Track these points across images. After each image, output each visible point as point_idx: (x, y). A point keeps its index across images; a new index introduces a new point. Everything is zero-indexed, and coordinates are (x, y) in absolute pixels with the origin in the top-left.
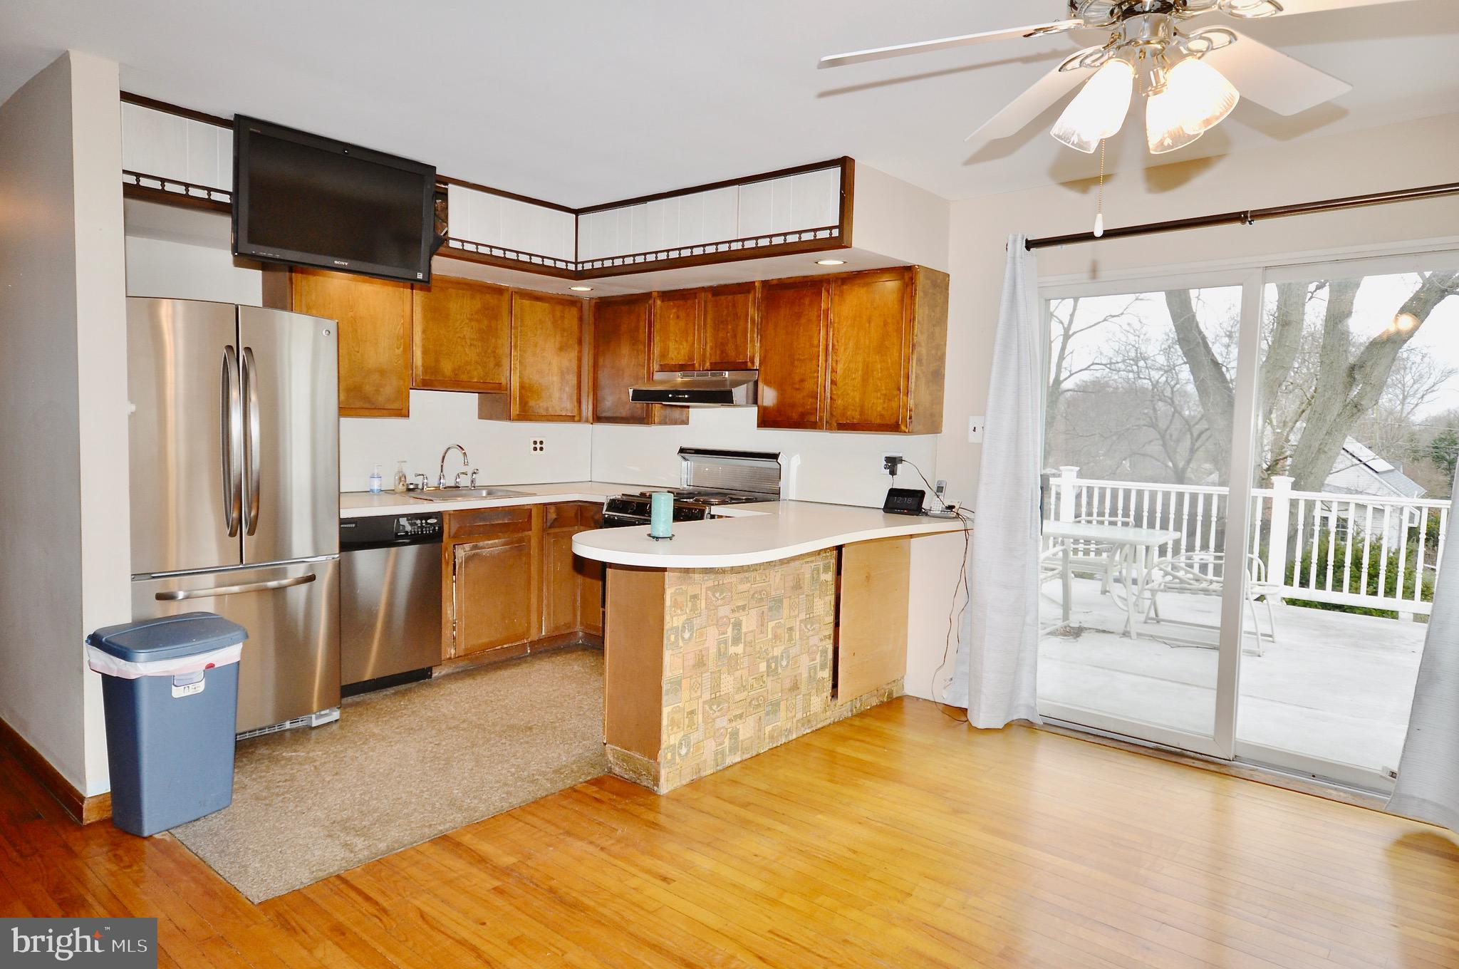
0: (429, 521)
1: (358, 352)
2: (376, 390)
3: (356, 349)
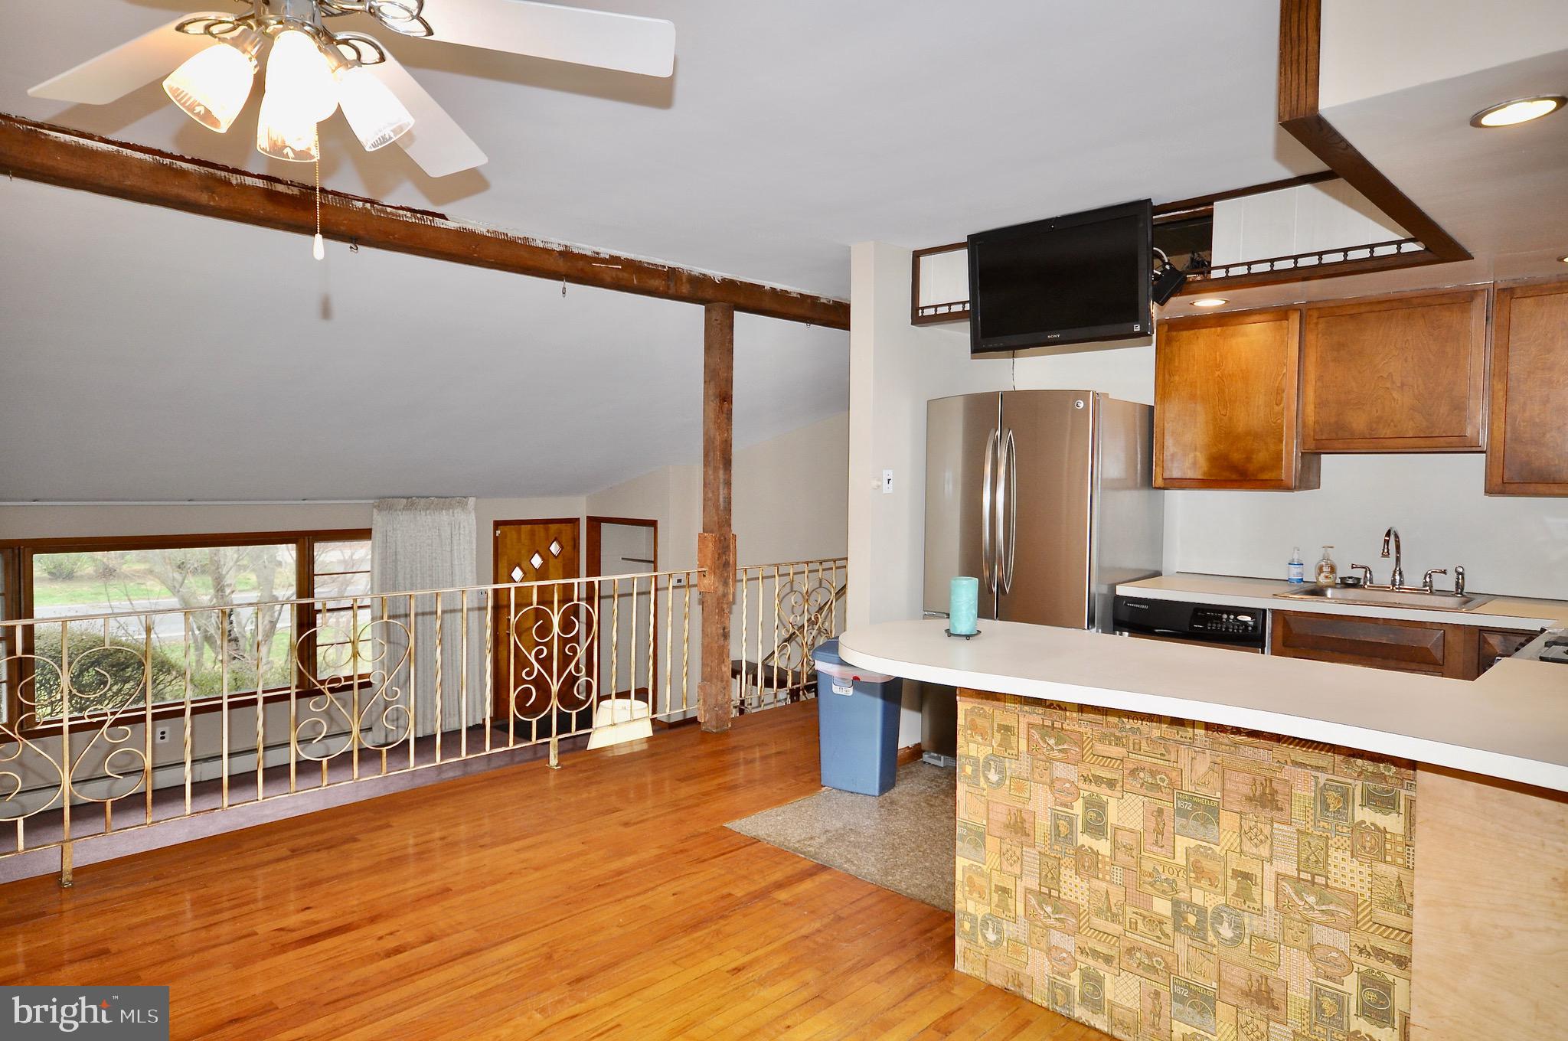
0: (1240, 618)
1: (1225, 415)
2: (1247, 458)
3: (1223, 412)
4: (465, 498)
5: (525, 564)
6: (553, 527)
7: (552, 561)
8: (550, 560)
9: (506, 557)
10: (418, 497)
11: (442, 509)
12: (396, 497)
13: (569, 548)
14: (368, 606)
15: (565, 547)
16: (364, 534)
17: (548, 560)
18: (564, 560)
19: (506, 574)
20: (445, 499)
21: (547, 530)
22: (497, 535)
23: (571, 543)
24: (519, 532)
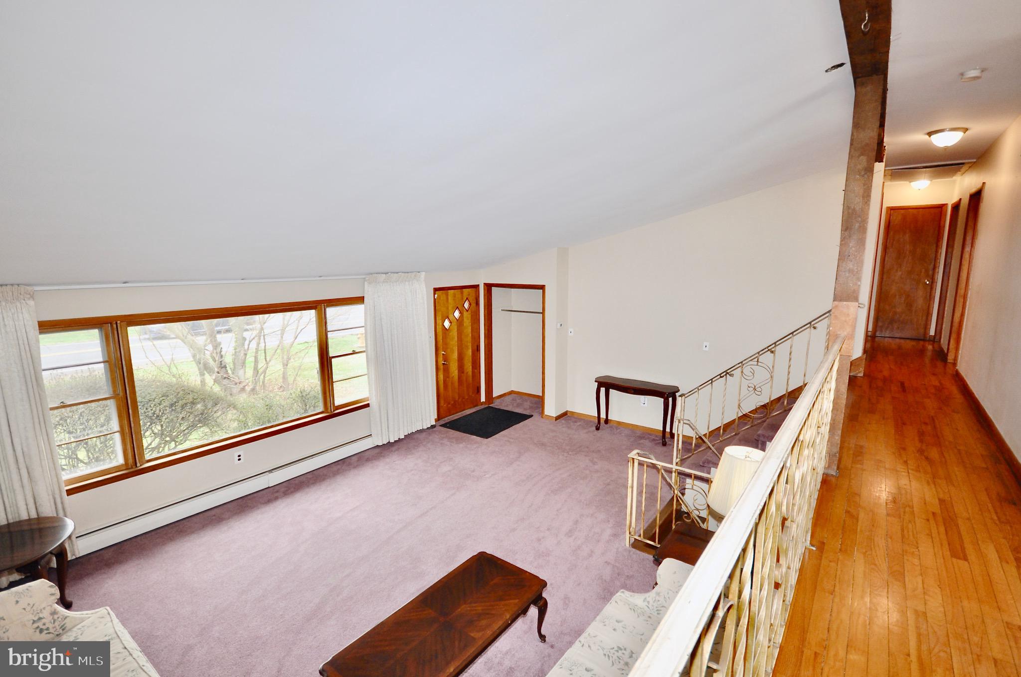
4: (419, 272)
5: (451, 317)
6: (466, 291)
7: (465, 314)
8: (464, 313)
9: (440, 313)
10: (391, 273)
11: (406, 281)
12: (379, 273)
13: (474, 305)
14: (364, 352)
15: (472, 304)
16: (360, 300)
17: (463, 313)
18: (471, 312)
19: (441, 324)
20: (408, 273)
21: (462, 293)
22: (436, 298)
23: (475, 301)
24: (447, 295)
